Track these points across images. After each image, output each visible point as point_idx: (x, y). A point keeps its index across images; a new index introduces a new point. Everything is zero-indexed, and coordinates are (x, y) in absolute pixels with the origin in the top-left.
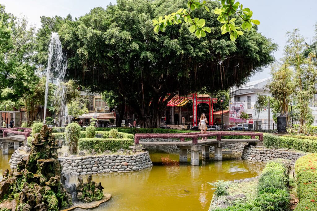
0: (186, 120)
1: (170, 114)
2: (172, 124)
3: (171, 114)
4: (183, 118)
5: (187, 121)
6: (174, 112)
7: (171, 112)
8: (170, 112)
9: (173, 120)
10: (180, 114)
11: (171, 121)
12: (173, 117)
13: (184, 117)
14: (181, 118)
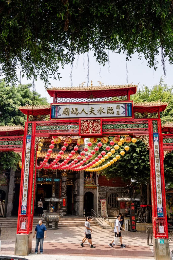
0: (109, 206)
1: (76, 193)
2: (78, 216)
3: (78, 192)
4: (104, 203)
5: (111, 209)
6: (85, 187)
7: (79, 187)
8: (76, 189)
9: (81, 206)
10: (97, 194)
11: (78, 208)
12: (81, 198)
13: (104, 200)
14: (99, 200)
